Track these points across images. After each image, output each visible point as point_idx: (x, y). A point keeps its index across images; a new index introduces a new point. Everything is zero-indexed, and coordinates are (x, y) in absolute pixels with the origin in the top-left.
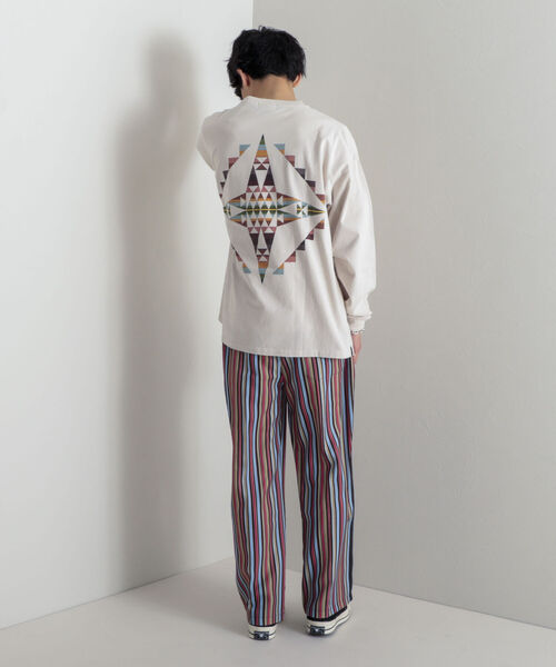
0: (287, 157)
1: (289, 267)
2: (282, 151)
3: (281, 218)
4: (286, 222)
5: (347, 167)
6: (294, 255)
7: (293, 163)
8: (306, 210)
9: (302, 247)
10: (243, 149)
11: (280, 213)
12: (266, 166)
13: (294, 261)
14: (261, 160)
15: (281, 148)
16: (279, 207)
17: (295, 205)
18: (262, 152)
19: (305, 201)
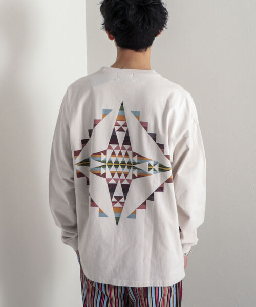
0: (142, 123)
1: (141, 214)
2: (138, 117)
3: (136, 173)
4: (139, 176)
5: (188, 132)
6: (145, 203)
7: (146, 129)
8: (157, 168)
9: (152, 197)
10: (106, 113)
11: (135, 168)
12: (125, 128)
13: (145, 208)
14: (121, 123)
15: (137, 114)
16: (135, 163)
17: (147, 163)
18: (122, 117)
19: (155, 160)
